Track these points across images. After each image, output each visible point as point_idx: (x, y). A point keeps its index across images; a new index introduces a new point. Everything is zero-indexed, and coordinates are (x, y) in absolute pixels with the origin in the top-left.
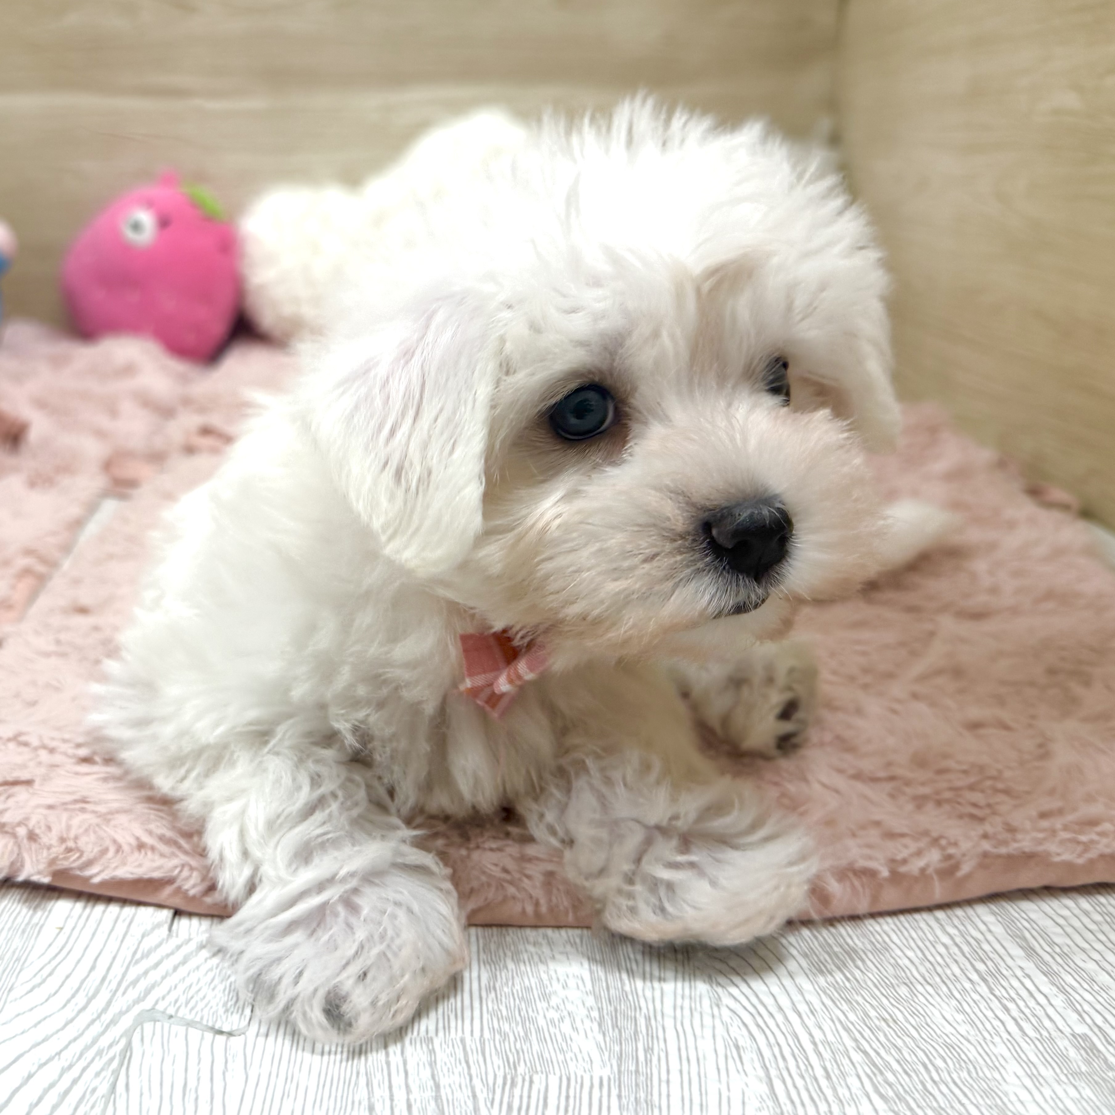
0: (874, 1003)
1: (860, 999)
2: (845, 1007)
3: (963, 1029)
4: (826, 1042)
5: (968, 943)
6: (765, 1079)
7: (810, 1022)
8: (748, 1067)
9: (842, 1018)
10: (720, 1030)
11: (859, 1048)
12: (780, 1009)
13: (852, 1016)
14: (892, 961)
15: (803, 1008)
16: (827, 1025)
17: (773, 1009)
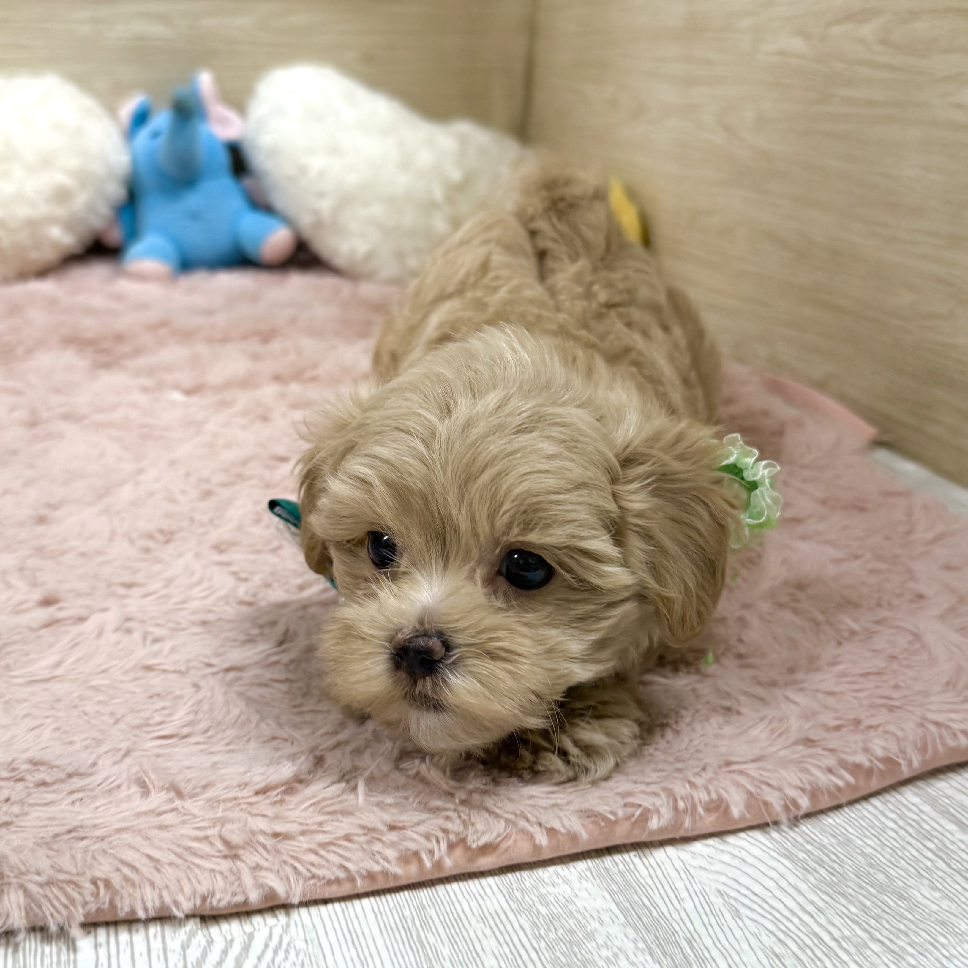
0: (864, 893)
1: (851, 891)
2: (843, 901)
4: (844, 937)
5: (911, 825)
7: (822, 920)
9: (845, 911)
10: (754, 941)
11: (874, 938)
12: (792, 911)
14: (859, 851)
15: (810, 908)
16: (837, 921)
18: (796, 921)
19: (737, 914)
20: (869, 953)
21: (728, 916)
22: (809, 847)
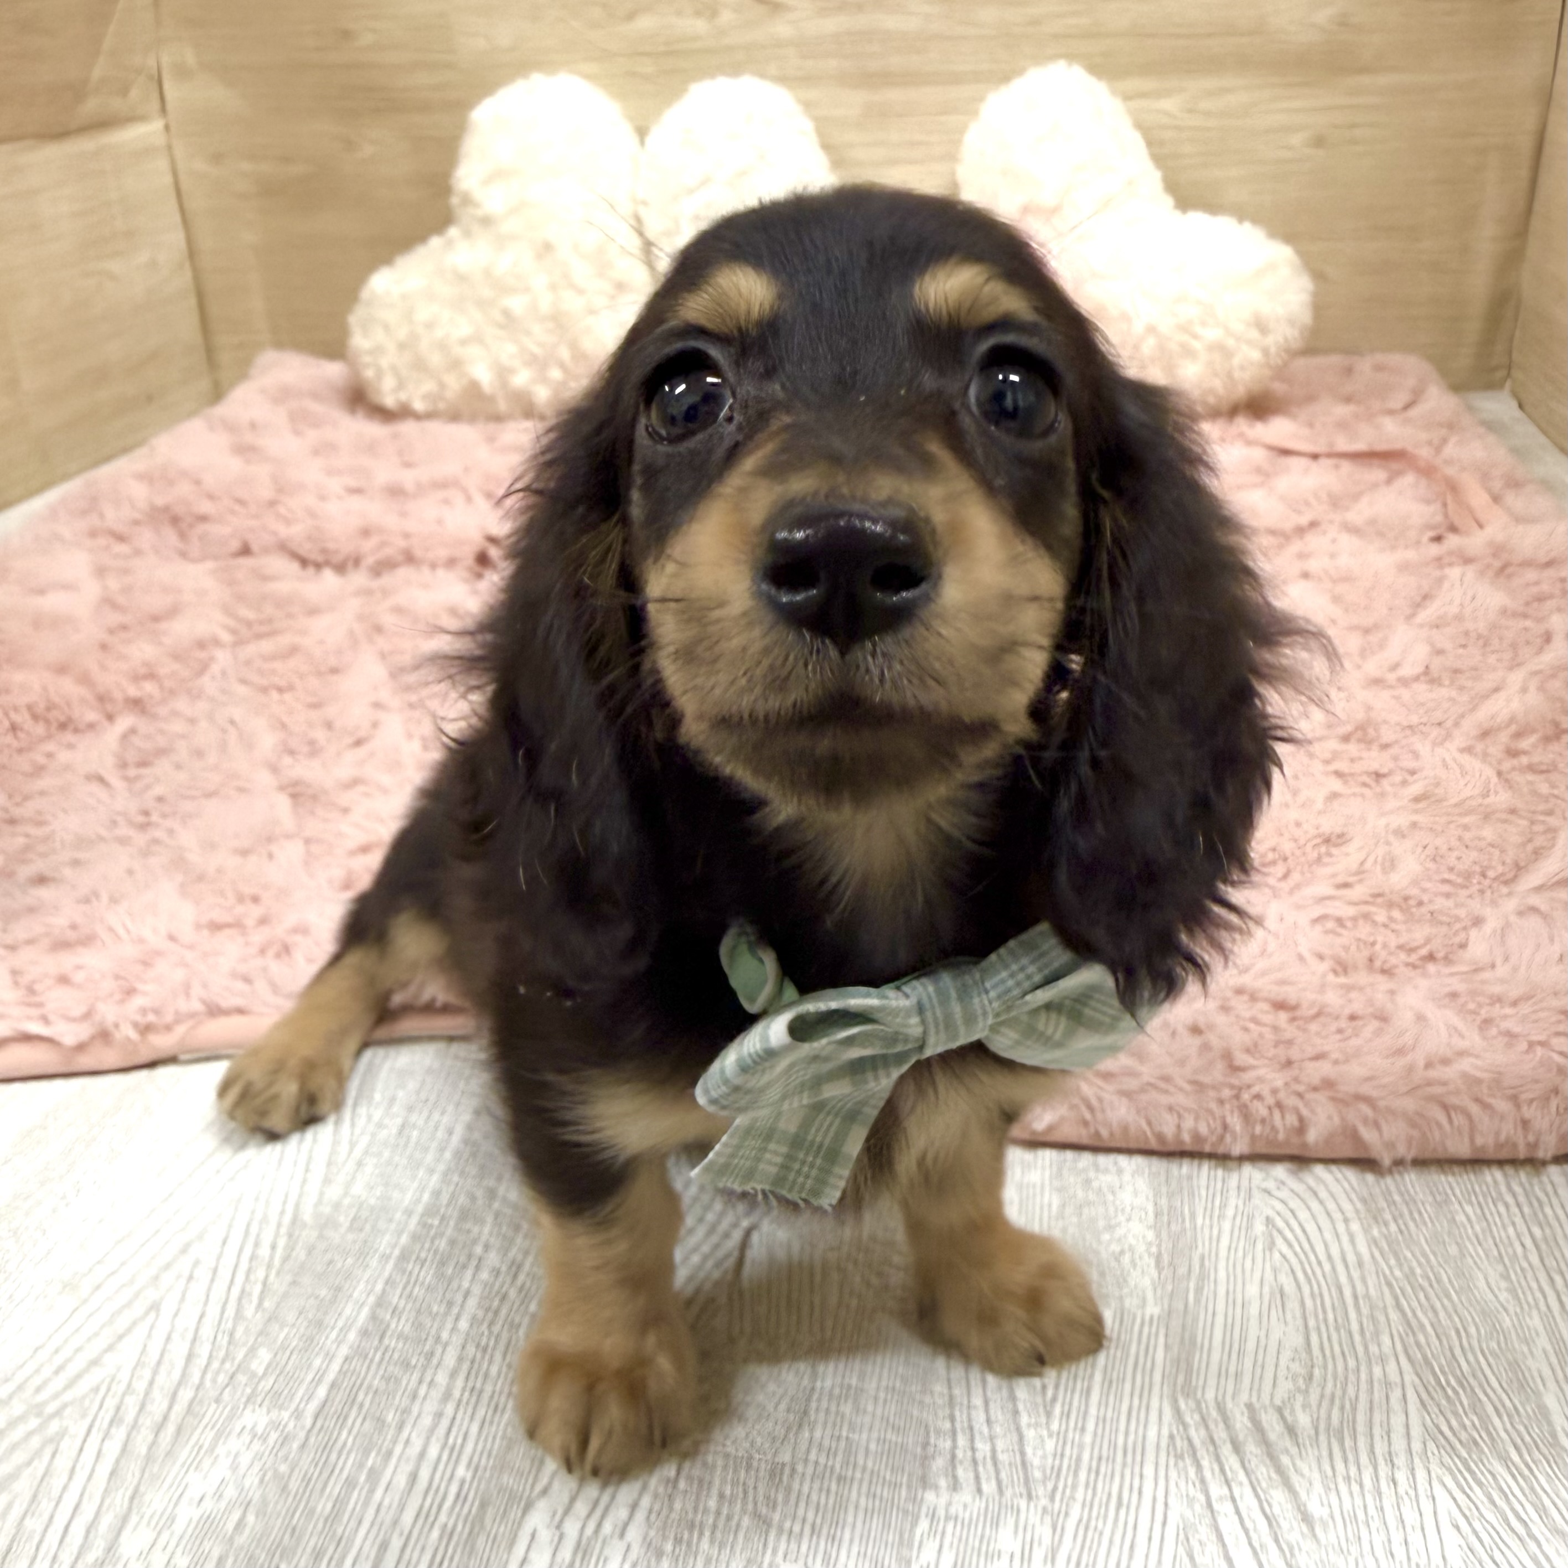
0: (1423, 1260)
1: (1409, 1255)
2: (1393, 1262)
3: (1504, 1296)
4: (1367, 1296)
6: (1301, 1328)
7: (1356, 1274)
8: (1289, 1316)
9: (1387, 1272)
10: (1269, 1275)
11: (1398, 1306)
12: (1330, 1257)
13: (1398, 1273)
14: (1449, 1216)
15: (1352, 1259)
16: (1371, 1279)
17: (1323, 1257)
18: (1327, 1267)
19: (1271, 1245)
20: (1382, 1318)
21: (1260, 1246)
22: (1397, 1198)
